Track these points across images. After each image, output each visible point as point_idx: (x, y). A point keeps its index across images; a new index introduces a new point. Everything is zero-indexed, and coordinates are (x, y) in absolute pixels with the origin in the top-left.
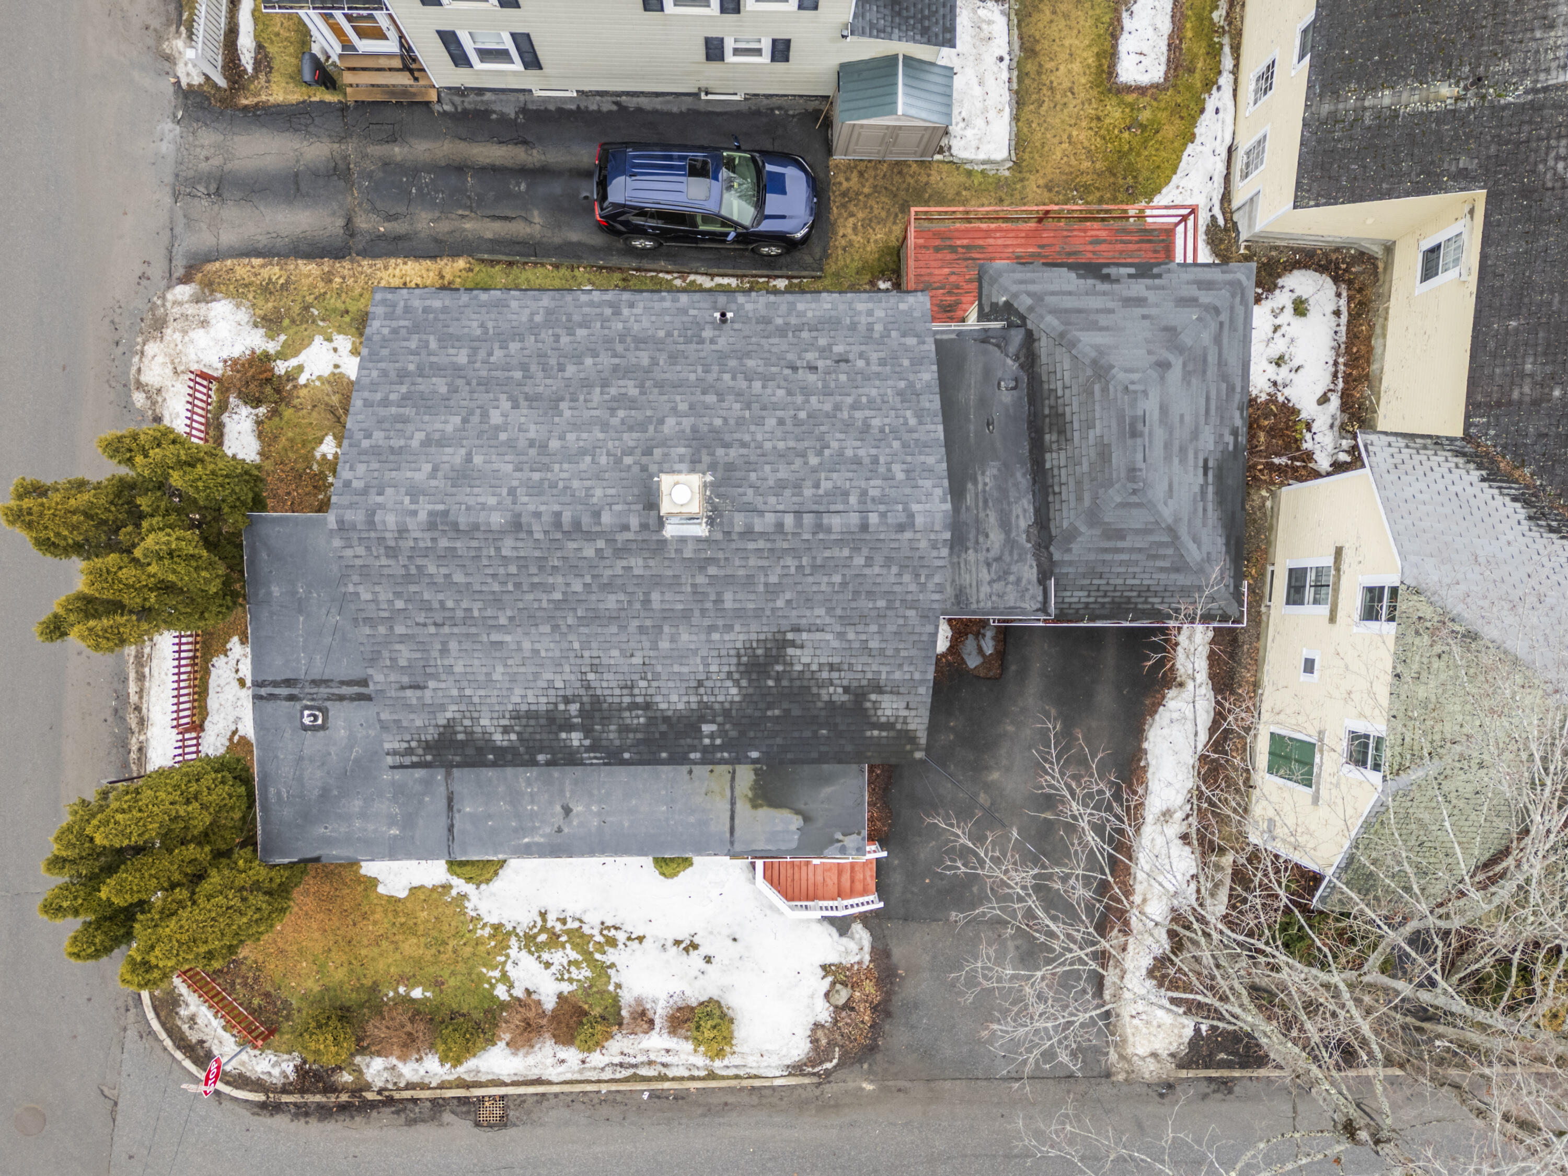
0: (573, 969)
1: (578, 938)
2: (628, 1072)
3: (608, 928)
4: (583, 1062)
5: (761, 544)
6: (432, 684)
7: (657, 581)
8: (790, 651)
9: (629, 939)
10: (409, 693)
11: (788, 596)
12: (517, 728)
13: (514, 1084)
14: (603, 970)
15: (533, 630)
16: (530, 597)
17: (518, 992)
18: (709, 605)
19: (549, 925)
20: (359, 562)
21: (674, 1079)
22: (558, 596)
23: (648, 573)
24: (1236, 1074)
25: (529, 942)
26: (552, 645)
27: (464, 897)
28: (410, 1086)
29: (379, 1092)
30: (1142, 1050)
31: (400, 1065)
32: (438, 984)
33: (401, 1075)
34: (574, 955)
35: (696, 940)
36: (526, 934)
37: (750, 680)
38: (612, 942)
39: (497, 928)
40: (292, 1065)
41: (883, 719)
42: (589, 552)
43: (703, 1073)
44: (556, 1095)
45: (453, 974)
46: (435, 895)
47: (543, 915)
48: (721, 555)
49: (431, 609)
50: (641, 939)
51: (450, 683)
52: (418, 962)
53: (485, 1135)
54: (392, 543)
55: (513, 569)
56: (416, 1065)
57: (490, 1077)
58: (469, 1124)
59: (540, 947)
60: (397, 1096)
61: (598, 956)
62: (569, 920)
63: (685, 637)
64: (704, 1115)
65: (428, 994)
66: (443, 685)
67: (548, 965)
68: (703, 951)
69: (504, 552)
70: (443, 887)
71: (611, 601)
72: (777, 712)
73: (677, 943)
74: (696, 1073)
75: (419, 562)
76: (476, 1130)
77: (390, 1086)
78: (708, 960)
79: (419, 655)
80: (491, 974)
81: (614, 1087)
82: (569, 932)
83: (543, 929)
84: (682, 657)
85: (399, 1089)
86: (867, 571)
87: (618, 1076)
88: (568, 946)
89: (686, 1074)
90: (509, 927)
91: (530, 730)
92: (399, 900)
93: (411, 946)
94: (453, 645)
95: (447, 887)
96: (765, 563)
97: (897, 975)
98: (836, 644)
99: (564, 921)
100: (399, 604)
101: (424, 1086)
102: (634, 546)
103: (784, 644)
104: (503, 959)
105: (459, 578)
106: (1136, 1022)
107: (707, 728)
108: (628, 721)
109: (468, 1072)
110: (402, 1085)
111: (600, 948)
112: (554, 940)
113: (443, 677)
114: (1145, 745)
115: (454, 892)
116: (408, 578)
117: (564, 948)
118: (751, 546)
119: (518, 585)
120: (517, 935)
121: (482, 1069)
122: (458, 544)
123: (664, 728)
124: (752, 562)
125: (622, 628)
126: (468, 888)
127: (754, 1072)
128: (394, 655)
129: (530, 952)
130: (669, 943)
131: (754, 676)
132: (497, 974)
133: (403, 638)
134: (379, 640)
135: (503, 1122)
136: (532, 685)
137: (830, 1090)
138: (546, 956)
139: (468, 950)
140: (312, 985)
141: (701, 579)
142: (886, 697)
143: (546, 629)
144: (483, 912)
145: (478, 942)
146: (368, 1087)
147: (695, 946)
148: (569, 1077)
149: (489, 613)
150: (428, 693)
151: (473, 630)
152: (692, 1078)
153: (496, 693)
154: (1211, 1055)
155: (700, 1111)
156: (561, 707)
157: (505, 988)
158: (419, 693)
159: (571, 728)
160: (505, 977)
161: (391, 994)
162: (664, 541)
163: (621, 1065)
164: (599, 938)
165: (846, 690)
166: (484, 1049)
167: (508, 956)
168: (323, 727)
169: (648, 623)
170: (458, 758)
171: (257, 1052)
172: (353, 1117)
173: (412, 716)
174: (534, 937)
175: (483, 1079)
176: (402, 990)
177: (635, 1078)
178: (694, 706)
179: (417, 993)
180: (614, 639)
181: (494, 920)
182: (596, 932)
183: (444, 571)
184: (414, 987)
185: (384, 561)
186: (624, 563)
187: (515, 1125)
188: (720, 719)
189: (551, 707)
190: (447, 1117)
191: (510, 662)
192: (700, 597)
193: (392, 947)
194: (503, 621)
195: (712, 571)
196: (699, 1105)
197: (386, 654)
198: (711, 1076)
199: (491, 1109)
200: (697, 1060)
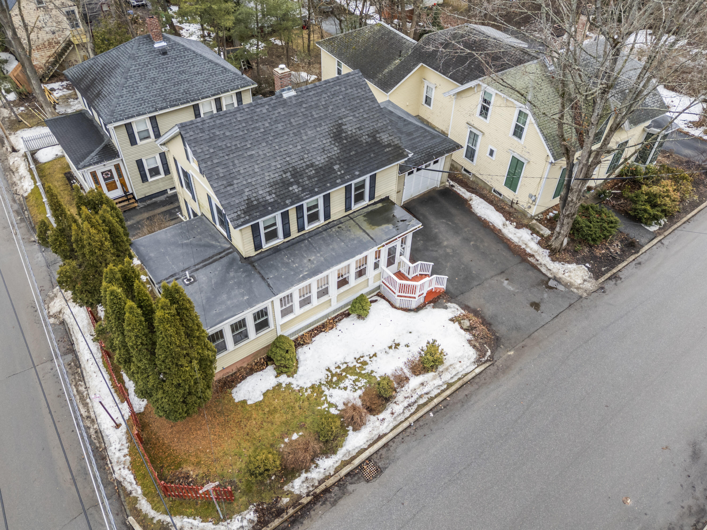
0: (357, 383)
1: (350, 370)
2: (415, 406)
3: (359, 359)
4: (393, 414)
5: (313, 92)
6: (235, 182)
7: (290, 115)
8: (344, 127)
9: (370, 358)
10: (229, 188)
11: (331, 107)
12: (274, 191)
13: (370, 446)
14: (369, 375)
15: (260, 146)
16: (253, 133)
17: (341, 407)
18: (310, 118)
19: (334, 372)
20: (192, 138)
21: (436, 396)
22: (262, 130)
23: (286, 112)
24: (615, 271)
25: (330, 384)
26: (269, 150)
27: (289, 385)
28: (321, 482)
29: (308, 495)
30: (579, 281)
31: (309, 475)
32: (301, 427)
33: (313, 479)
34: (353, 378)
35: (397, 342)
36: (327, 382)
37: (338, 142)
38: (365, 363)
39: (313, 387)
40: (252, 513)
41: (386, 143)
42: (265, 111)
43: (445, 386)
44: (392, 440)
45: (306, 418)
46: (276, 391)
47: (328, 370)
48: (304, 99)
49: (223, 149)
50: (375, 355)
51: (242, 179)
52: (286, 423)
53: (375, 483)
54: (201, 127)
55: (244, 125)
56: (317, 470)
57: (357, 451)
58: (363, 484)
59: (337, 383)
60: (318, 491)
61: (363, 372)
62: (341, 365)
63: (309, 133)
64: (463, 406)
65: (300, 434)
66: (239, 181)
67: (345, 388)
68: (402, 344)
69: (239, 119)
70: (277, 386)
71: (280, 126)
72: (354, 152)
73: (390, 347)
74: (442, 388)
75: (212, 131)
76: (370, 484)
77: (311, 489)
78: (407, 346)
79: (225, 170)
80: (323, 407)
81: (415, 417)
82: (344, 370)
83: (333, 375)
84: (312, 140)
85: (316, 487)
86: (347, 92)
87: (412, 411)
88: (348, 375)
89: (439, 391)
90: (318, 383)
91: (278, 190)
92: (261, 402)
93: (278, 418)
94: (236, 162)
95: (279, 385)
96: (318, 98)
97: (478, 311)
98: (355, 120)
99: (339, 367)
100: (212, 151)
101: (328, 477)
102: (277, 104)
103: (340, 125)
104: (324, 398)
105: (228, 134)
106: (567, 274)
107: (336, 167)
108: (309, 174)
109: (344, 455)
110: (317, 484)
111: (361, 368)
112: (341, 378)
113: (238, 177)
114: (478, 215)
115: (284, 385)
116: (211, 139)
117: (347, 377)
118: (311, 93)
119: (248, 130)
120: (323, 384)
121: (350, 449)
122: (223, 121)
123: (322, 173)
124: (314, 99)
125: (288, 135)
126: (290, 380)
127: (464, 373)
128: (217, 173)
129: (334, 388)
130: (387, 349)
131: (339, 141)
132: (326, 405)
133: (219, 164)
134: (210, 167)
135: (379, 471)
136: (270, 170)
137: (499, 363)
138: (342, 385)
139: (306, 403)
140: (240, 464)
141: (303, 110)
142: (382, 134)
143: (264, 144)
144: (301, 384)
145: (308, 398)
146: (300, 497)
147: (398, 345)
148: (391, 426)
149: (243, 144)
150: (235, 186)
151: (240, 153)
152: (443, 391)
153: (259, 177)
154: (600, 271)
155: (459, 405)
156: (284, 176)
157: (334, 409)
158: (232, 187)
159: (291, 184)
160: (331, 405)
161: (283, 446)
162: (285, 100)
163: (409, 405)
164: (358, 365)
165: (369, 137)
166: (344, 440)
167: (326, 395)
168: (195, 281)
169: (295, 131)
170: (258, 214)
171: (229, 521)
172: (302, 523)
173: (233, 199)
174: (331, 380)
175: (354, 453)
176: (286, 440)
177: (420, 407)
178: (327, 159)
179: (295, 436)
180: (288, 141)
181: (309, 385)
182: (355, 363)
183: (222, 132)
184: (291, 435)
185: (201, 135)
186: (277, 112)
187: (386, 468)
188: (338, 162)
189: (281, 177)
190: (350, 488)
191: (258, 162)
192: (306, 116)
193: (270, 425)
194: (249, 146)
195: (304, 106)
196: (457, 403)
197: (214, 173)
198: (449, 385)
199: (369, 469)
200: (438, 382)
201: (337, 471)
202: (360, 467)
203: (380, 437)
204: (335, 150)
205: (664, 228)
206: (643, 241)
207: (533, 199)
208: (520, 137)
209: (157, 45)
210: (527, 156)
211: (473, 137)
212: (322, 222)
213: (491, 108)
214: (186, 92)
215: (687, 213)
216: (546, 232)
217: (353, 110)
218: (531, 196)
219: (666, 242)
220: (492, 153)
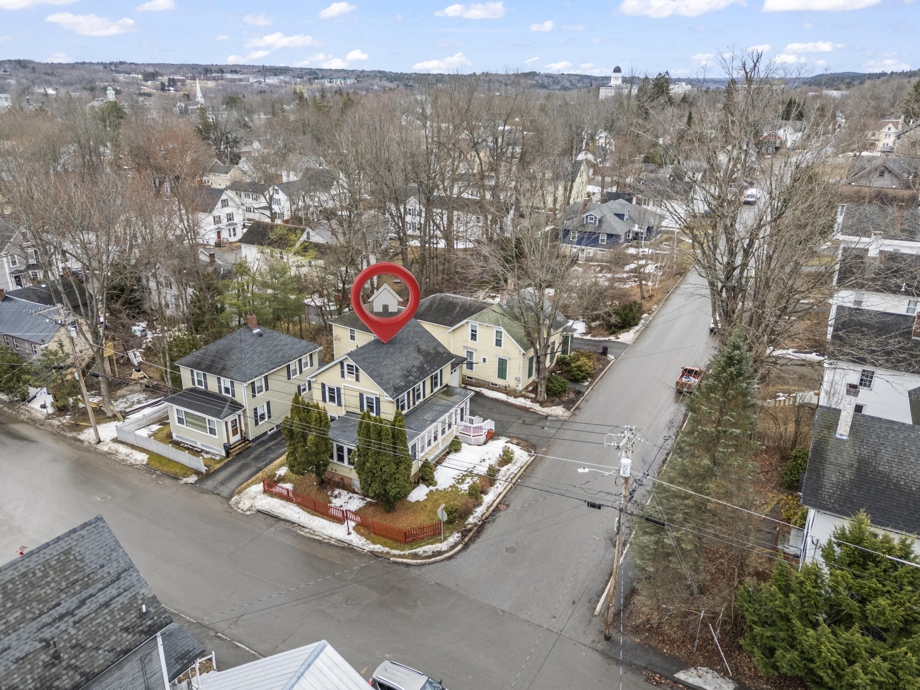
0: (473, 479)
1: (466, 475)
2: (510, 479)
3: (467, 470)
4: (500, 484)
6: (384, 378)
8: (420, 347)
9: (473, 468)
10: (382, 381)
11: (410, 338)
12: (403, 380)
13: (497, 498)
14: (477, 475)
15: (387, 360)
18: (403, 344)
19: (458, 478)
21: (518, 473)
24: (576, 406)
25: (459, 483)
26: (392, 361)
27: (437, 489)
28: (482, 516)
29: (479, 522)
30: (561, 413)
31: (475, 515)
33: (478, 516)
34: (470, 478)
35: (483, 459)
36: (457, 483)
38: (472, 471)
39: (450, 487)
40: (456, 534)
41: (443, 352)
44: (506, 494)
46: (431, 493)
47: (454, 478)
50: (475, 467)
51: (386, 376)
53: (509, 510)
55: (375, 351)
56: (477, 512)
57: (492, 501)
58: (503, 512)
59: (462, 482)
60: (483, 519)
61: (473, 475)
63: (406, 351)
64: (533, 474)
67: (469, 483)
68: (486, 458)
70: (430, 491)
72: (430, 358)
73: (481, 462)
76: (506, 511)
78: (489, 459)
81: (512, 483)
82: (463, 476)
83: (458, 480)
84: (409, 354)
85: (481, 518)
86: (414, 330)
87: (509, 481)
89: (517, 471)
90: (452, 485)
92: (427, 498)
95: (432, 490)
96: (402, 334)
97: (517, 437)
98: (423, 343)
99: (459, 476)
101: (484, 514)
103: (418, 346)
104: (459, 489)
106: (553, 412)
107: (425, 366)
109: (487, 504)
111: (471, 473)
112: (463, 479)
113: (384, 375)
114: (490, 397)
115: (434, 490)
117: (466, 478)
120: (455, 484)
121: (488, 502)
123: (419, 370)
125: (397, 353)
126: (436, 487)
127: (526, 461)
129: (462, 484)
131: (421, 353)
132: (462, 491)
136: (396, 370)
138: (466, 482)
142: (439, 348)
144: (443, 487)
145: (451, 492)
146: (476, 523)
148: (503, 488)
150: (385, 380)
152: (519, 470)
154: (569, 407)
155: (530, 475)
156: (404, 372)
159: (409, 376)
160: (466, 490)
163: (506, 479)
164: (469, 473)
165: (432, 350)
166: (483, 499)
169: (399, 351)
171: (447, 541)
172: (483, 530)
175: (491, 503)
177: (512, 479)
178: (419, 363)
180: (398, 356)
181: (448, 486)
182: (467, 472)
188: (425, 363)
190: (498, 514)
198: (521, 468)
199: (502, 507)
200: (515, 467)
201: (487, 510)
202: (497, 507)
203: (500, 494)
204: (421, 358)
205: (591, 383)
206: (584, 390)
207: (517, 379)
208: (500, 345)
209: (254, 332)
210: (507, 355)
211: (470, 354)
212: (422, 400)
213: (478, 334)
214: (282, 357)
215: (599, 374)
216: (533, 396)
217: (420, 338)
218: (516, 379)
219: (595, 388)
220: (484, 360)
